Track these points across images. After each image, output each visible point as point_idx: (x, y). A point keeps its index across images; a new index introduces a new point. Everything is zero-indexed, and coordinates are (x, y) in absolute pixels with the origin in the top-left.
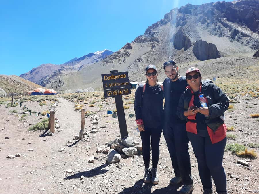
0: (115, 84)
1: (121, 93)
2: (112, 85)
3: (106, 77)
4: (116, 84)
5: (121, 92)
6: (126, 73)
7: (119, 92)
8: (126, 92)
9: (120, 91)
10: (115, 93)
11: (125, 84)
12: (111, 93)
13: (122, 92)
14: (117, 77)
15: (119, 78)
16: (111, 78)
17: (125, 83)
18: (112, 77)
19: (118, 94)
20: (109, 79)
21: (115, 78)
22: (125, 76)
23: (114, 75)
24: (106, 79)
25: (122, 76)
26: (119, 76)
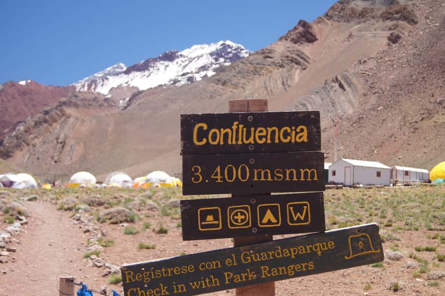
0: (243, 170)
1: (269, 222)
2: (231, 176)
3: (201, 128)
4: (251, 172)
5: (269, 216)
6: (311, 120)
7: (262, 216)
8: (299, 220)
9: (269, 211)
10: (240, 217)
11: (299, 176)
12: (216, 218)
13: (276, 217)
14: (261, 135)
15: (273, 139)
16: (226, 135)
17: (299, 173)
18: (236, 135)
19: (255, 224)
20: (220, 140)
21: (251, 140)
22: (305, 133)
23: (248, 125)
24: (200, 140)
25: (286, 134)
26: (270, 130)
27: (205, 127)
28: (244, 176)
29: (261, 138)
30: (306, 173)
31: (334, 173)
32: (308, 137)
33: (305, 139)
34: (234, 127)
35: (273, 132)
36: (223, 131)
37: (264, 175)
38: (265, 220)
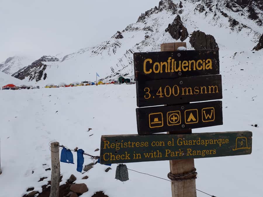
1: (192, 121)
2: (168, 93)
3: (148, 62)
4: (180, 90)
5: (191, 117)
6: (214, 55)
7: (187, 118)
8: (208, 119)
9: (191, 114)
10: (174, 118)
11: (208, 91)
13: (196, 117)
15: (192, 68)
16: (164, 66)
17: (208, 89)
18: (170, 66)
19: (183, 122)
20: (160, 70)
21: (179, 69)
22: (211, 64)
23: (177, 59)
24: (148, 70)
25: (200, 65)
26: (190, 62)
27: (151, 61)
28: (176, 93)
29: (185, 67)
30: (212, 88)
32: (212, 66)
33: (211, 67)
34: (169, 61)
35: (192, 63)
36: (162, 64)
37: (188, 91)
38: (189, 120)
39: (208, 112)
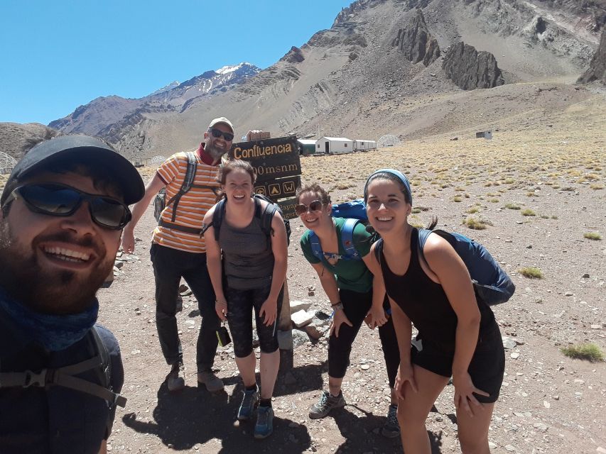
0: (261, 170)
1: (275, 193)
3: (238, 150)
4: (264, 169)
5: (275, 190)
6: (292, 140)
9: (274, 188)
10: (260, 192)
11: (288, 169)
13: (278, 190)
14: (268, 151)
15: (274, 152)
16: (251, 152)
17: (288, 167)
18: (256, 152)
19: (268, 194)
20: (248, 155)
21: (263, 153)
22: (290, 147)
23: (261, 146)
24: (237, 156)
25: (280, 149)
26: (272, 147)
27: (240, 149)
29: (268, 152)
30: (291, 167)
31: (319, 147)
32: (292, 149)
33: (290, 150)
34: (254, 148)
35: (274, 149)
36: (249, 151)
37: (271, 170)
38: (273, 192)
39: (289, 185)
